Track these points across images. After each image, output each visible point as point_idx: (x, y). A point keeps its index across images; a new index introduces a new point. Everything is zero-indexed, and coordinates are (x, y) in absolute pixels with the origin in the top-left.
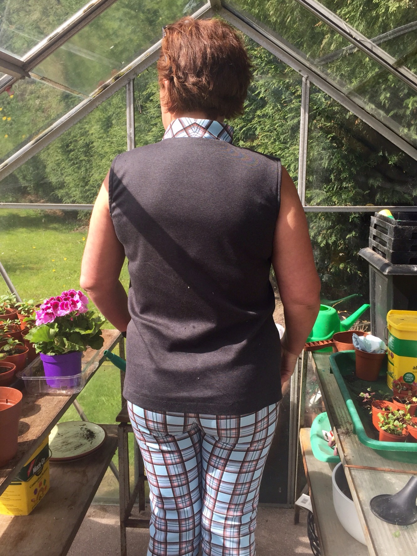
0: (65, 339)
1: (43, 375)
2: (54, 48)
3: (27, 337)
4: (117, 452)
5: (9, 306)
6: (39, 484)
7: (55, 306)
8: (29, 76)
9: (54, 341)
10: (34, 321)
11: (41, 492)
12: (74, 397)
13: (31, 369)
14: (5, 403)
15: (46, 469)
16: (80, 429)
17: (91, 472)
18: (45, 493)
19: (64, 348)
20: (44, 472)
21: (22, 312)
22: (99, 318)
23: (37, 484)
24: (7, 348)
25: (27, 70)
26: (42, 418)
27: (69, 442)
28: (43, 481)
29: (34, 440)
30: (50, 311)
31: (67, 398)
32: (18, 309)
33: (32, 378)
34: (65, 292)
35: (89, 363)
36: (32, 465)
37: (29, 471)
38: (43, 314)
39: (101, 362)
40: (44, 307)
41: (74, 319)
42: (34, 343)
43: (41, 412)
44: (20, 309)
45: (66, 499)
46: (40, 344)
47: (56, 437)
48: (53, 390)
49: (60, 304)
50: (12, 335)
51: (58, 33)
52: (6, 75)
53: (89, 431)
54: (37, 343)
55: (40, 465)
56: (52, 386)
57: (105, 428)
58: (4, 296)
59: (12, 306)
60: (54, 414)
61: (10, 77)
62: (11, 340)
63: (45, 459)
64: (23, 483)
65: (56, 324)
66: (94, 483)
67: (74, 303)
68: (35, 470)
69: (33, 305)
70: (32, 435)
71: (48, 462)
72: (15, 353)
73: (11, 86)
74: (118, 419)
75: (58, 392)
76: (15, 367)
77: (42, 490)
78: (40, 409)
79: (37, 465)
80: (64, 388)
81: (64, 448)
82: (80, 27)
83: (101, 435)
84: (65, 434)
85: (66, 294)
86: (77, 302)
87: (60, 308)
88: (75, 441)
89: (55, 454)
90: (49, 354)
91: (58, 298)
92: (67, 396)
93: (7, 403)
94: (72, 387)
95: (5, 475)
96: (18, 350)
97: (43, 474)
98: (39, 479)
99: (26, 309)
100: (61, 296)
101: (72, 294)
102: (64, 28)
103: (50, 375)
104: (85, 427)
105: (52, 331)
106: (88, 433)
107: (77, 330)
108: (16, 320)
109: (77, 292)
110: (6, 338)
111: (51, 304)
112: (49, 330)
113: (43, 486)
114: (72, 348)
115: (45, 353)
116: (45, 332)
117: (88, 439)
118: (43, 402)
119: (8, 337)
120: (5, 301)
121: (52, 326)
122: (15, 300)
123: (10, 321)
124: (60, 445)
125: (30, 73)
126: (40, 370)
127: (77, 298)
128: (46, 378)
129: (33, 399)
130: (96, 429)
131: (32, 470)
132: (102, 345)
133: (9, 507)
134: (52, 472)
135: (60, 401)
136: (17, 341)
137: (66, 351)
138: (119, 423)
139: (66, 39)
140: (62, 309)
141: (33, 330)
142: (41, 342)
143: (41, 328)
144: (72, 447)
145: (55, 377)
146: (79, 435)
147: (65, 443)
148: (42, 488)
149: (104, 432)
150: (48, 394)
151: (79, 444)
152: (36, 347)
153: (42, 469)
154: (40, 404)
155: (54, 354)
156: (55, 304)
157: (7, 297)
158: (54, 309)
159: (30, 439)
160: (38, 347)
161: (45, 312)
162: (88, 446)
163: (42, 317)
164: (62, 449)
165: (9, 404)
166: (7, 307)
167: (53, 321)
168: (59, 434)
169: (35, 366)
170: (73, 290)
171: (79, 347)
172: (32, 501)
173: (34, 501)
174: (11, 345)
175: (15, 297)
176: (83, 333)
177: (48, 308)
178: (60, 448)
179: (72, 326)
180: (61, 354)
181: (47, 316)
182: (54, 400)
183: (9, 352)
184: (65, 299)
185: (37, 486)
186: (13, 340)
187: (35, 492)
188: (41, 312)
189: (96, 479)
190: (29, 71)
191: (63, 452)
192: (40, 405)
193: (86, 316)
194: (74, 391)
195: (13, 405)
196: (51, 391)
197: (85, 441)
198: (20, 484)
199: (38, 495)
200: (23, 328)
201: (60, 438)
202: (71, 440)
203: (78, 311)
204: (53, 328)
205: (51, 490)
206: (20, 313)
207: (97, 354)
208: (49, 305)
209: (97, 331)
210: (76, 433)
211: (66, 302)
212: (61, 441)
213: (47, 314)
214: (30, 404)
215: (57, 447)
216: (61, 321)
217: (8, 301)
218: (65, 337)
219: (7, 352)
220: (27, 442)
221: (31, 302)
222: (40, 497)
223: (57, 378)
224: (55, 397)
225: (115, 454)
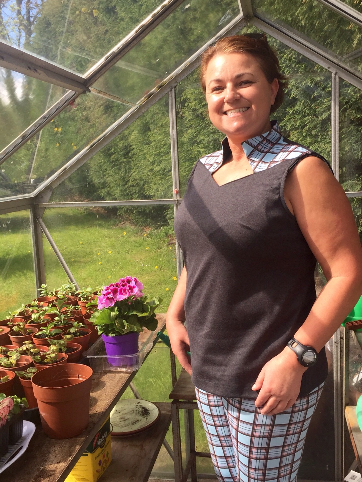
0: (124, 321)
1: (106, 354)
2: (110, 65)
3: (91, 320)
4: (171, 427)
5: (70, 294)
6: (102, 455)
7: (115, 292)
8: (90, 91)
9: (115, 323)
10: (95, 306)
11: (105, 464)
12: (133, 374)
13: (94, 349)
14: (77, 378)
15: (109, 442)
16: (135, 407)
17: (148, 447)
18: (108, 464)
19: (123, 330)
20: (107, 445)
21: (82, 299)
22: (154, 301)
23: (101, 456)
24: (73, 330)
25: (88, 86)
26: (107, 393)
27: (126, 418)
28: (106, 453)
29: (103, 412)
30: (110, 296)
31: (128, 375)
32: (78, 297)
33: (96, 357)
34: (123, 279)
35: (145, 344)
36: (96, 438)
37: (94, 444)
38: (105, 299)
39: (155, 342)
40: (105, 292)
41: (132, 303)
42: (97, 325)
43: (105, 387)
44: (79, 296)
45: (127, 471)
46: (102, 326)
47: (114, 414)
48: (114, 368)
49: (119, 289)
50: (76, 319)
51: (114, 52)
52: (70, 91)
53: (143, 408)
54: (99, 325)
55: (103, 438)
56: (114, 364)
57: (158, 406)
58: (65, 285)
59: (73, 294)
60: (117, 389)
61: (74, 93)
62: (75, 323)
63: (108, 433)
64: (89, 454)
65: (116, 308)
66: (152, 456)
67: (131, 289)
68: (99, 443)
69: (90, 293)
70: (100, 407)
71: (110, 436)
72: (79, 335)
73: (74, 100)
74: (171, 397)
75: (119, 370)
76: (81, 347)
77: (105, 461)
78: (105, 385)
79: (101, 437)
80: (124, 366)
81: (122, 423)
82: (132, 46)
83: (155, 413)
84: (122, 411)
85: (123, 281)
86: (134, 287)
87: (118, 293)
88: (132, 417)
89: (115, 429)
90: (110, 335)
91: (117, 284)
92: (127, 373)
93: (78, 378)
94: (131, 365)
95: (80, 443)
96: (82, 332)
97: (105, 447)
98: (102, 451)
99: (85, 296)
100: (119, 282)
101: (129, 281)
102: (119, 47)
103: (111, 355)
104: (139, 404)
105: (113, 314)
106: (143, 410)
107: (135, 313)
108: (77, 306)
109: (133, 278)
110: (71, 322)
111: (111, 290)
112: (110, 313)
113: (106, 458)
114: (131, 329)
115: (107, 334)
116: (107, 315)
117: (143, 415)
118: (106, 378)
119: (72, 321)
120: (66, 289)
121: (112, 309)
122: (74, 288)
123: (73, 307)
124: (118, 421)
125: (90, 88)
126: (102, 350)
127: (133, 284)
128: (108, 357)
129: (97, 376)
130: (150, 406)
131: (97, 442)
132: (157, 327)
133: (76, 477)
134: (114, 445)
135: (121, 378)
136: (81, 324)
137: (125, 333)
138: (172, 400)
139: (120, 56)
140: (121, 294)
141: (97, 314)
142: (103, 325)
143: (103, 311)
144: (129, 423)
145: (116, 356)
146: (135, 412)
147: (123, 419)
148: (105, 460)
149: (157, 409)
150: (110, 372)
151: (136, 420)
152: (98, 329)
153: (105, 442)
154: (104, 380)
155: (114, 335)
156: (115, 290)
157: (68, 286)
158: (113, 294)
159: (99, 411)
160: (100, 330)
161: (106, 297)
162: (144, 423)
163: (104, 301)
164: (120, 425)
165: (80, 379)
166: (68, 294)
167: (113, 305)
168: (116, 411)
169: (98, 346)
170: (129, 277)
171: (137, 329)
172: (97, 471)
173: (99, 472)
174: (76, 328)
175: (74, 286)
176: (140, 315)
177: (109, 293)
178: (118, 423)
179: (129, 310)
180: (120, 334)
181: (108, 301)
182: (116, 377)
183: (75, 334)
184: (123, 285)
185: (101, 458)
186: (78, 323)
187: (100, 463)
188: (103, 296)
189: (153, 453)
190: (89, 86)
191: (122, 427)
192: (104, 382)
193: (141, 300)
194: (134, 369)
195: (84, 380)
196: (112, 369)
197: (141, 418)
198: (87, 455)
199: (102, 466)
200: (84, 313)
201: (118, 415)
202: (128, 417)
203: (134, 295)
204: (114, 311)
205: (113, 462)
206: (80, 300)
207: (152, 335)
208: (109, 291)
209: (152, 314)
210: (132, 410)
211: (124, 288)
212: (118, 418)
213: (108, 299)
214: (96, 381)
215: (116, 422)
216: (120, 305)
217: (69, 289)
218: (124, 320)
219: (73, 333)
220: (96, 414)
221: (89, 289)
222: (104, 468)
223: (117, 357)
224: (117, 374)
225: (168, 430)
